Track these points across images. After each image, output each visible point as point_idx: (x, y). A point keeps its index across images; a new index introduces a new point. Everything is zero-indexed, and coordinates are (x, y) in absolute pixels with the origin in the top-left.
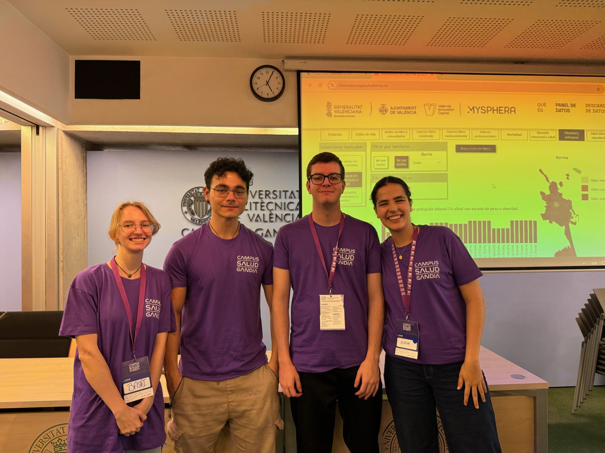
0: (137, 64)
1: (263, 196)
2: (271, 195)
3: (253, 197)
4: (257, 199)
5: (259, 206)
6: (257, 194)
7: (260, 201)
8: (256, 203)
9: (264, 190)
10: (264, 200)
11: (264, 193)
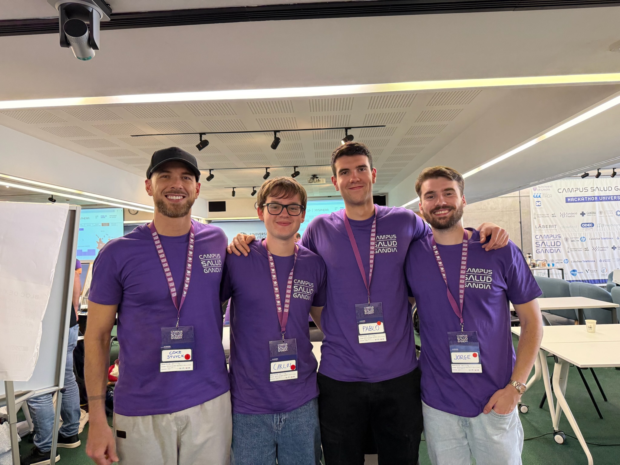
0: (225, 202)
1: (261, 235)
2: (264, 234)
3: (258, 235)
4: (259, 236)
5: (260, 237)
6: (259, 234)
7: (260, 236)
8: (259, 237)
9: (261, 233)
10: (261, 236)
11: (261, 234)
